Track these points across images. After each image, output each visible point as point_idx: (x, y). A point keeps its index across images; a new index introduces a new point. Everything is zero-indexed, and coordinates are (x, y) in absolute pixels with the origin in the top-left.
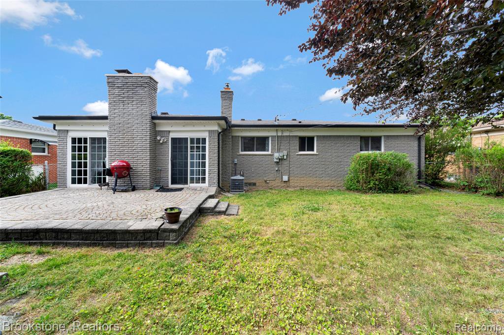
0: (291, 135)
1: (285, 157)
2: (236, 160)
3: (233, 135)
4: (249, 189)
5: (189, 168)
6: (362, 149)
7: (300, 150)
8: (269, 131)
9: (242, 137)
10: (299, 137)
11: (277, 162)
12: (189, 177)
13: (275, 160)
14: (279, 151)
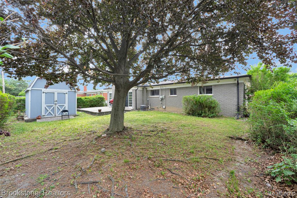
0: (166, 88)
1: (164, 98)
2: (148, 99)
3: (147, 89)
4: (152, 110)
5: (129, 102)
6: (201, 93)
7: (171, 95)
8: (158, 87)
9: (151, 90)
10: (171, 89)
11: (161, 100)
12: (128, 104)
13: (160, 99)
14: (162, 95)
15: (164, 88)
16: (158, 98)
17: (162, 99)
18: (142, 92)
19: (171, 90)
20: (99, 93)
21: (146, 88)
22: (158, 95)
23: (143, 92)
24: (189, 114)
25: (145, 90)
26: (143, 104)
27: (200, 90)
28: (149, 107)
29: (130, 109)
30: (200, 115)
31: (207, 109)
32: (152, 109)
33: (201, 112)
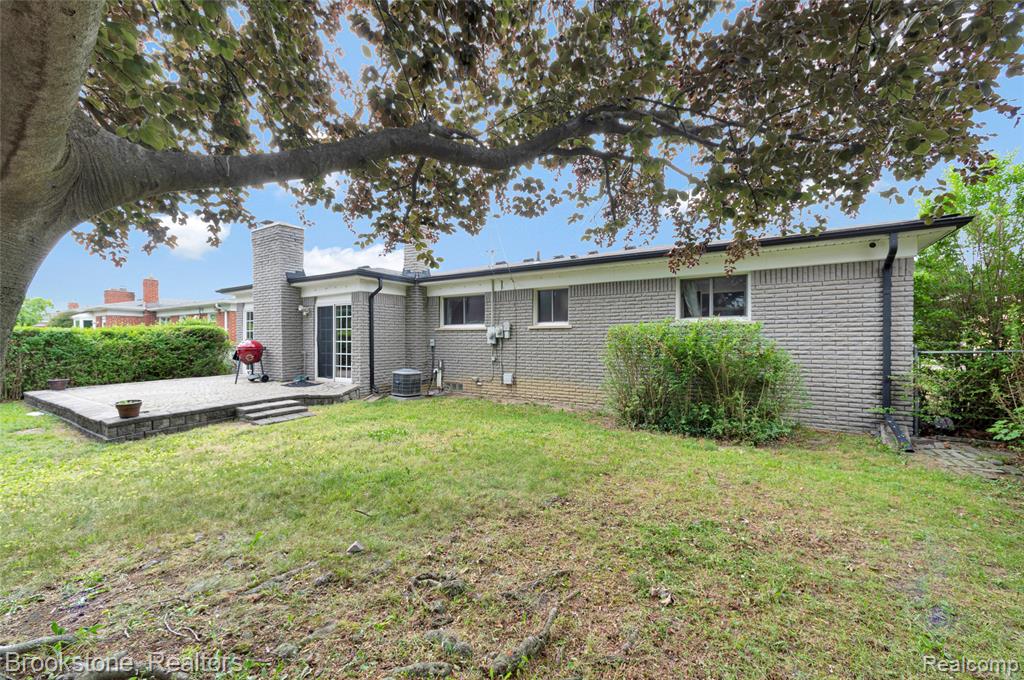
0: (518, 288)
1: (507, 335)
2: (432, 340)
3: (429, 295)
4: (451, 394)
5: (334, 353)
6: (686, 313)
7: (540, 320)
8: (480, 284)
9: (446, 299)
10: (539, 292)
11: (494, 345)
12: (334, 366)
13: (490, 342)
14: (497, 322)
15: (509, 287)
16: (478, 336)
17: (499, 341)
18: (401, 305)
19: (539, 295)
20: (212, 311)
21: (424, 290)
22: (478, 323)
23: (407, 307)
24: (639, 420)
25: (417, 297)
26: (408, 366)
27: (682, 296)
28: (439, 376)
29: (339, 392)
30: (699, 428)
31: (740, 395)
32: (453, 388)
33: (711, 413)
